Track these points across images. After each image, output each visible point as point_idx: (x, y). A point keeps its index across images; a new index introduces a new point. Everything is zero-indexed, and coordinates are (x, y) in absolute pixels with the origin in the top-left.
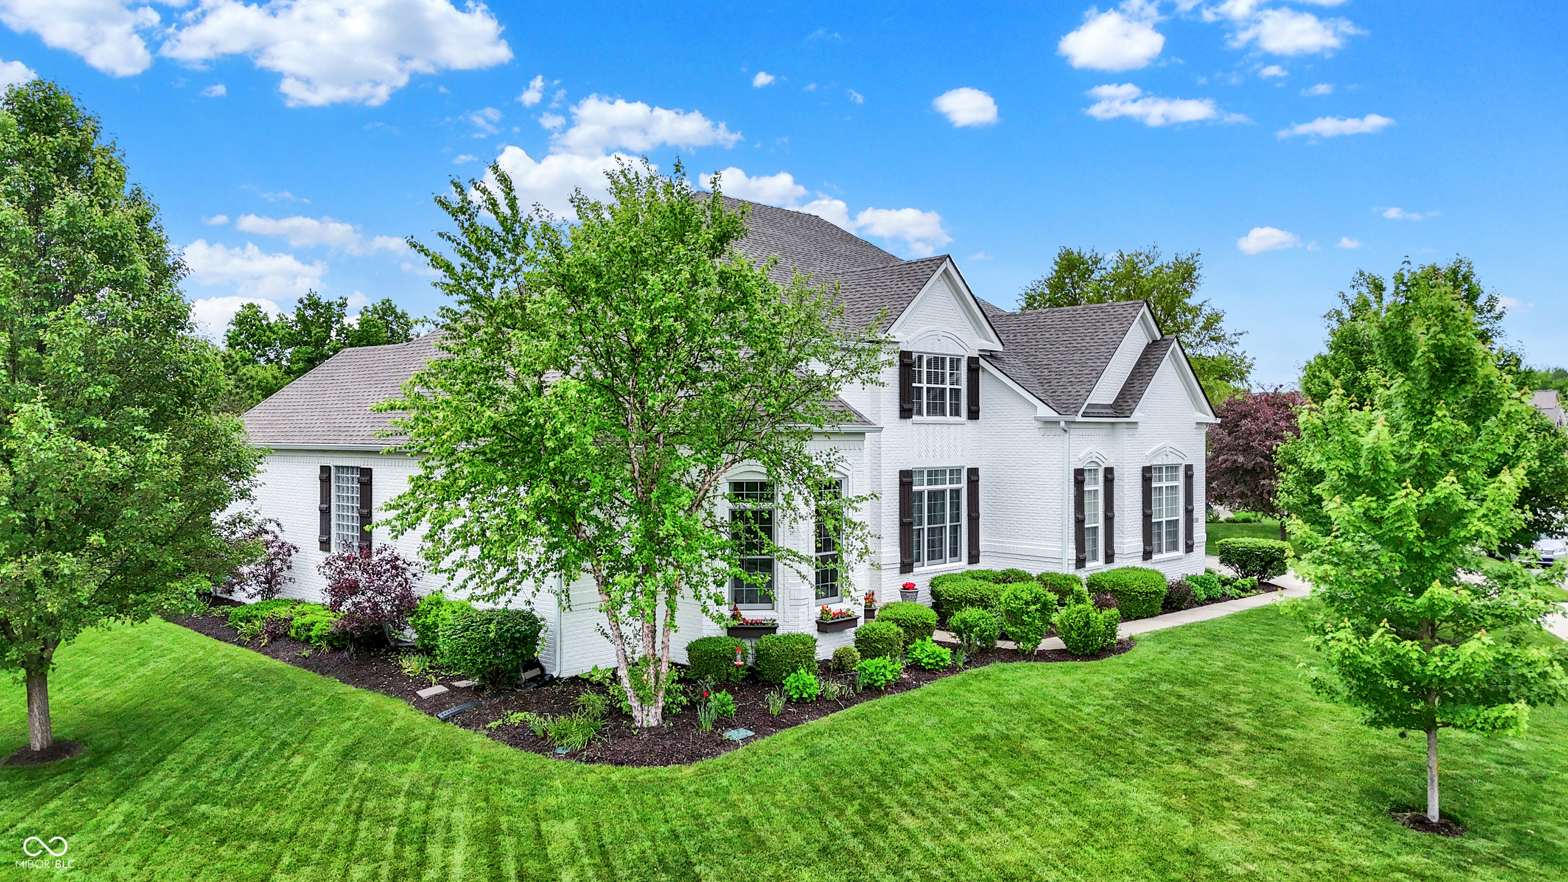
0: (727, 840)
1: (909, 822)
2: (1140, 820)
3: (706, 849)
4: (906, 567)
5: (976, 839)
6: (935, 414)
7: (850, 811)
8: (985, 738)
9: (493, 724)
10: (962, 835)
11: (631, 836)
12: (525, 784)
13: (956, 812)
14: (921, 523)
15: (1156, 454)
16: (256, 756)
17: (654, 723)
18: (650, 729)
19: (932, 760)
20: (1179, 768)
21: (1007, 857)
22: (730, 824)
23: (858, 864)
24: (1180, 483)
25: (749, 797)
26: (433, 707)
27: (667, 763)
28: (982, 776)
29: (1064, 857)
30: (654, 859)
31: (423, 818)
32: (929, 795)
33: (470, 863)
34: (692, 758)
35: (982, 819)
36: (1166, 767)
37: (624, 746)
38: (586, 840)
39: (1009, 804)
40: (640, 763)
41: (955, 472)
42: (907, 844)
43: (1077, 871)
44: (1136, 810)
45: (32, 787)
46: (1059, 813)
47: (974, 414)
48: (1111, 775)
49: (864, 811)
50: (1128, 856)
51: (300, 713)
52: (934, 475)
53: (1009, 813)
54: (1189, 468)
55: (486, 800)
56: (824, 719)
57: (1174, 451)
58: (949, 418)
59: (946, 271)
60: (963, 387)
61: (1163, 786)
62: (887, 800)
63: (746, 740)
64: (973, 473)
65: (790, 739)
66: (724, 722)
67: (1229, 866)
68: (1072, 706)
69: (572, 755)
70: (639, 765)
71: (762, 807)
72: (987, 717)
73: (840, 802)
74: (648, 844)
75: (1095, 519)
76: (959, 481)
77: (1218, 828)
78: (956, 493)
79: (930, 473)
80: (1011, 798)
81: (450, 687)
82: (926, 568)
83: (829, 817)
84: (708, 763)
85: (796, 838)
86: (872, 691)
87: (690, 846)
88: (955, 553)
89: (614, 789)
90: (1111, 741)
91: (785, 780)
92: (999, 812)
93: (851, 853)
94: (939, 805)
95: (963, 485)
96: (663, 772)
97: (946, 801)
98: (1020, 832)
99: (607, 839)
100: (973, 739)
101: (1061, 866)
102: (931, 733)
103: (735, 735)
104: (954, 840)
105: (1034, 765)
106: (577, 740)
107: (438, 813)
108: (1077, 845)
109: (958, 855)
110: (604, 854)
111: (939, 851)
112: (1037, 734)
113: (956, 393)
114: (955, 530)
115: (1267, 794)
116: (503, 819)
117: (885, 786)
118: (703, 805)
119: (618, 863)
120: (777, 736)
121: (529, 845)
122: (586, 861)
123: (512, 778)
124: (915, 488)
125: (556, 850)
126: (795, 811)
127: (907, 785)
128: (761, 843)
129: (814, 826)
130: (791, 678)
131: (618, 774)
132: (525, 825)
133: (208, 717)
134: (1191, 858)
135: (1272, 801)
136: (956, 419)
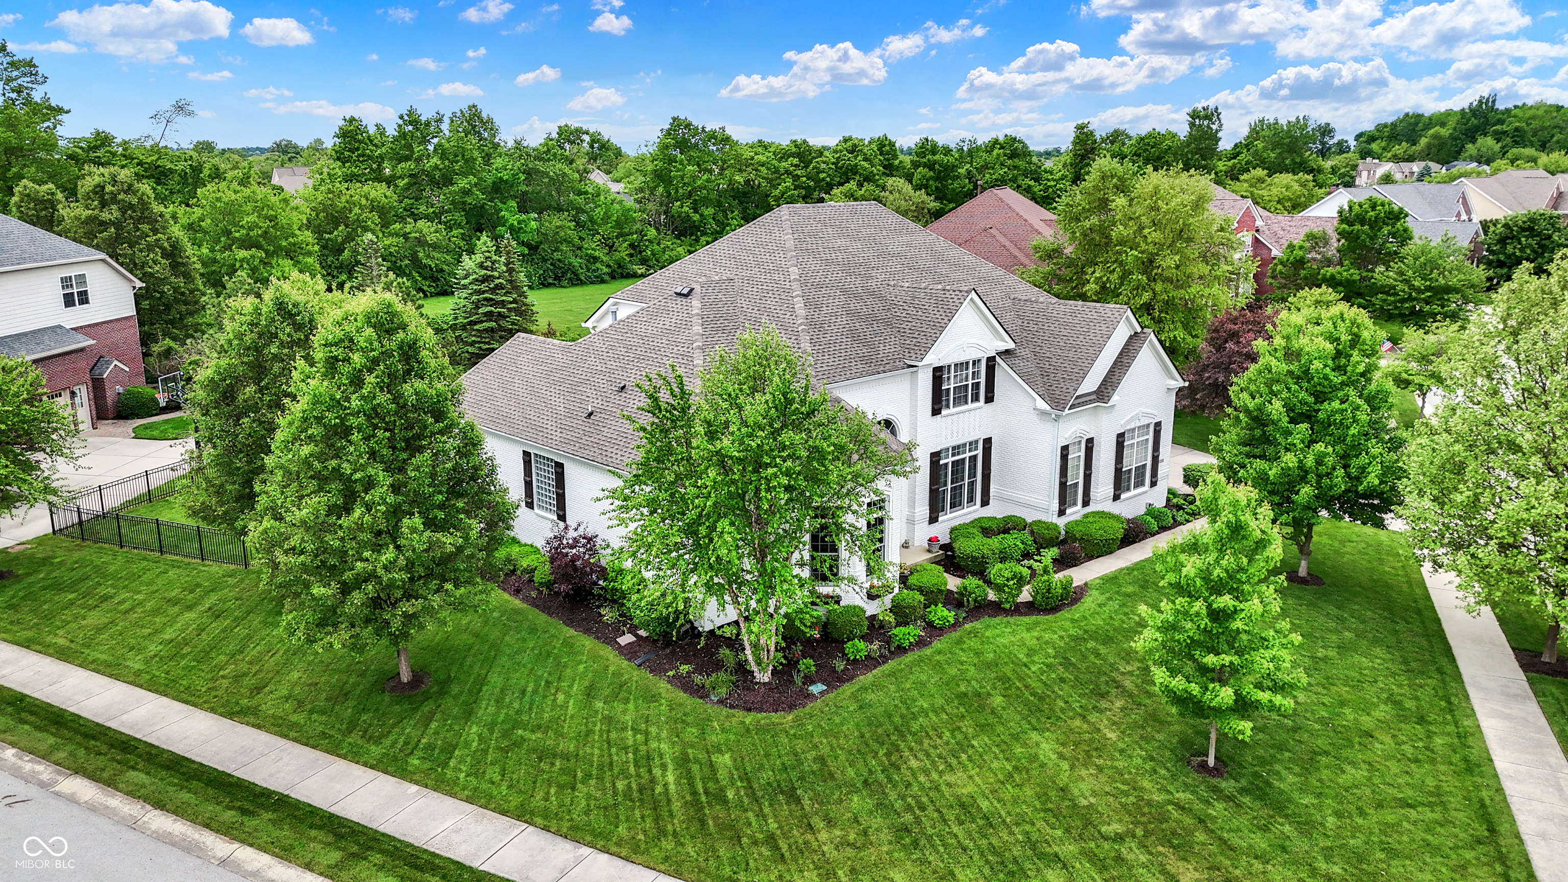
0: (814, 773)
1: (914, 763)
2: (1043, 765)
3: (802, 778)
4: (933, 520)
5: (948, 777)
6: (960, 404)
7: (881, 753)
8: (965, 695)
9: (671, 673)
10: (941, 773)
11: (762, 767)
12: (698, 724)
13: (940, 757)
14: (945, 485)
15: (1129, 422)
16: (535, 692)
17: (767, 680)
18: (764, 684)
19: (931, 714)
20: (1077, 722)
21: (964, 791)
22: (815, 760)
23: (884, 793)
24: (1151, 437)
25: (825, 741)
26: (628, 652)
27: (776, 711)
28: (959, 728)
29: (993, 792)
30: (775, 784)
31: (645, 748)
32: (926, 742)
33: (677, 783)
34: (791, 707)
35: (954, 762)
36: (1069, 722)
37: (750, 697)
38: (737, 770)
39: (970, 752)
40: (761, 710)
41: (973, 444)
42: (910, 779)
43: (999, 801)
44: (1042, 757)
45: (415, 710)
46: (997, 758)
47: (989, 399)
48: (1035, 729)
49: (888, 754)
50: (1029, 792)
51: (548, 655)
52: (957, 449)
53: (970, 759)
54: (1158, 425)
55: (678, 736)
56: (870, 675)
57: (1146, 415)
58: (971, 406)
59: (972, 299)
60: (982, 380)
61: (1062, 738)
62: (902, 745)
63: (822, 693)
64: (988, 442)
65: (848, 693)
66: (809, 680)
67: (1081, 799)
68: (1026, 665)
69: (721, 702)
70: (760, 712)
71: (832, 748)
72: (969, 675)
73: (875, 746)
74: (770, 773)
75: (1076, 476)
76: (976, 449)
77: (1084, 772)
78: (973, 459)
79: (954, 448)
80: (973, 746)
81: (636, 635)
82: (949, 516)
83: (869, 758)
84: (799, 712)
85: (851, 772)
86: (901, 650)
87: (794, 775)
88: (971, 500)
89: (748, 730)
90: (1041, 698)
91: (845, 728)
92: (964, 757)
93: (880, 785)
94: (932, 750)
95: (980, 452)
96: (775, 717)
97: (935, 747)
98: (973, 773)
99: (749, 769)
100: (957, 697)
101: (991, 796)
102: (933, 690)
103: (816, 688)
104: (935, 776)
105: (991, 719)
106: (723, 691)
107: (653, 745)
108: (1003, 783)
109: (937, 788)
110: (749, 780)
111: (928, 785)
112: (998, 692)
113: (976, 386)
114: (972, 485)
115: (1121, 745)
116: (690, 751)
117: (902, 736)
118: (800, 745)
119: (756, 786)
120: (840, 690)
121: (706, 770)
122: (739, 784)
123: (689, 719)
124: (942, 462)
125: (722, 774)
126: (850, 752)
127: (914, 734)
128: (831, 775)
129: (860, 764)
130: (849, 644)
131: (749, 718)
132: (702, 756)
133: (493, 653)
134: (1061, 794)
135: (1122, 751)
136: (976, 405)
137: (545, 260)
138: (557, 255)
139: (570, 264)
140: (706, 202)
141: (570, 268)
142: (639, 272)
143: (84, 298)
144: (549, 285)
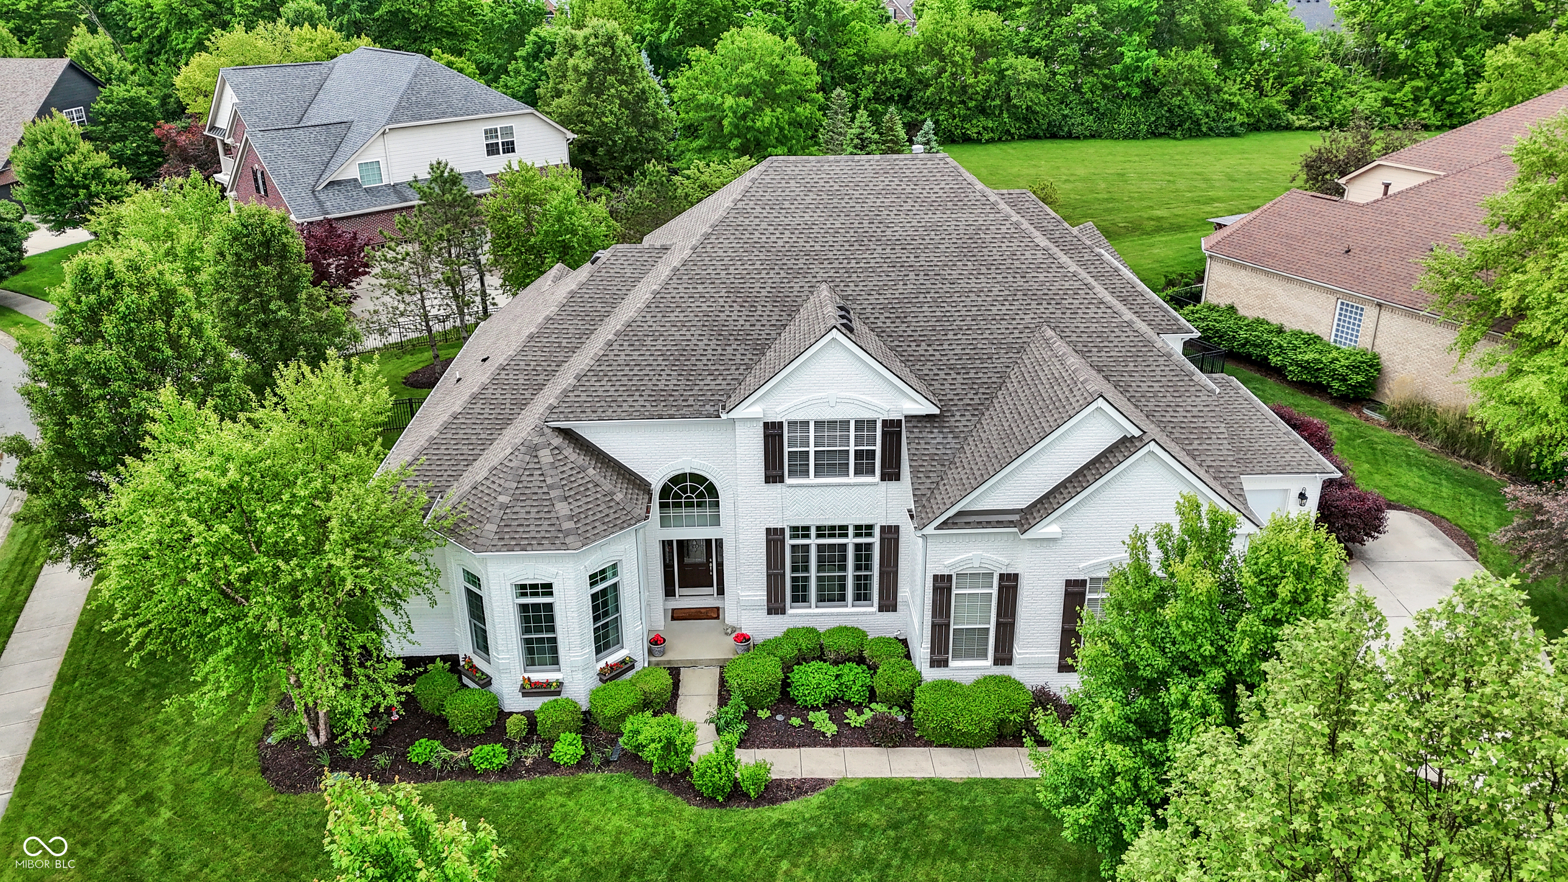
4: (774, 608)
6: (830, 474)
14: (805, 571)
27: (277, 784)
34: (289, 788)
40: (271, 775)
41: (863, 529)
47: (891, 476)
52: (827, 530)
55: (189, 765)
58: (852, 479)
59: (834, 340)
60: (877, 449)
64: (890, 531)
69: (265, 747)
70: (268, 777)
76: (870, 535)
78: (865, 547)
79: (820, 528)
82: (814, 611)
84: (286, 796)
88: (860, 598)
106: (278, 736)
107: (168, 764)
113: (866, 454)
114: (863, 579)
124: (793, 542)
131: (250, 779)
136: (864, 479)
137: (1161, 105)
138: (1176, 101)
139: (1191, 112)
140: (1426, 32)
141: (1190, 116)
142: (1297, 123)
143: (509, 148)
144: (1161, 135)
